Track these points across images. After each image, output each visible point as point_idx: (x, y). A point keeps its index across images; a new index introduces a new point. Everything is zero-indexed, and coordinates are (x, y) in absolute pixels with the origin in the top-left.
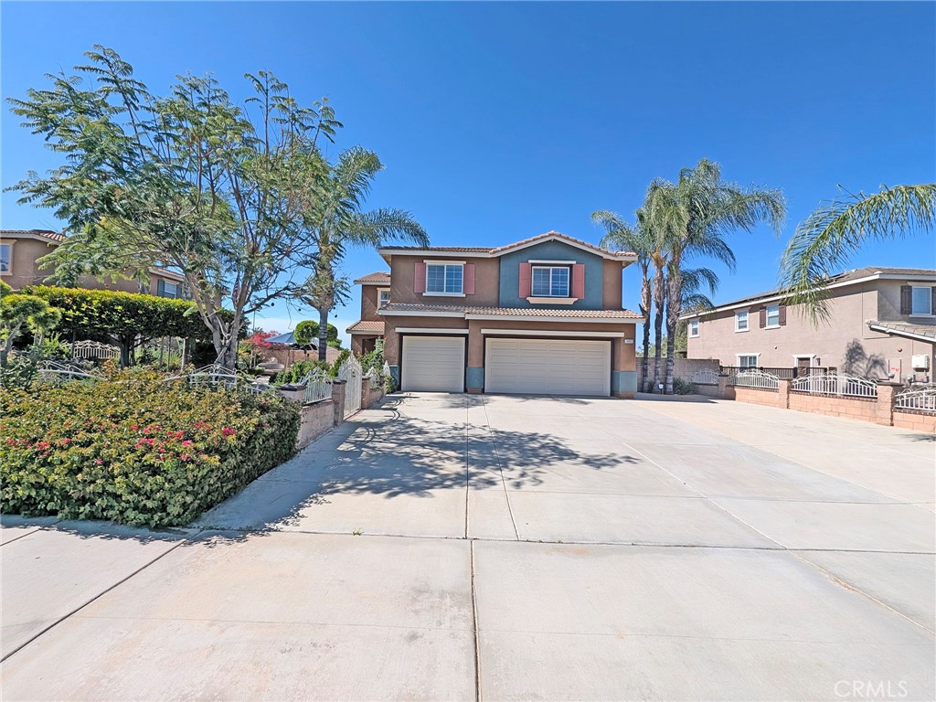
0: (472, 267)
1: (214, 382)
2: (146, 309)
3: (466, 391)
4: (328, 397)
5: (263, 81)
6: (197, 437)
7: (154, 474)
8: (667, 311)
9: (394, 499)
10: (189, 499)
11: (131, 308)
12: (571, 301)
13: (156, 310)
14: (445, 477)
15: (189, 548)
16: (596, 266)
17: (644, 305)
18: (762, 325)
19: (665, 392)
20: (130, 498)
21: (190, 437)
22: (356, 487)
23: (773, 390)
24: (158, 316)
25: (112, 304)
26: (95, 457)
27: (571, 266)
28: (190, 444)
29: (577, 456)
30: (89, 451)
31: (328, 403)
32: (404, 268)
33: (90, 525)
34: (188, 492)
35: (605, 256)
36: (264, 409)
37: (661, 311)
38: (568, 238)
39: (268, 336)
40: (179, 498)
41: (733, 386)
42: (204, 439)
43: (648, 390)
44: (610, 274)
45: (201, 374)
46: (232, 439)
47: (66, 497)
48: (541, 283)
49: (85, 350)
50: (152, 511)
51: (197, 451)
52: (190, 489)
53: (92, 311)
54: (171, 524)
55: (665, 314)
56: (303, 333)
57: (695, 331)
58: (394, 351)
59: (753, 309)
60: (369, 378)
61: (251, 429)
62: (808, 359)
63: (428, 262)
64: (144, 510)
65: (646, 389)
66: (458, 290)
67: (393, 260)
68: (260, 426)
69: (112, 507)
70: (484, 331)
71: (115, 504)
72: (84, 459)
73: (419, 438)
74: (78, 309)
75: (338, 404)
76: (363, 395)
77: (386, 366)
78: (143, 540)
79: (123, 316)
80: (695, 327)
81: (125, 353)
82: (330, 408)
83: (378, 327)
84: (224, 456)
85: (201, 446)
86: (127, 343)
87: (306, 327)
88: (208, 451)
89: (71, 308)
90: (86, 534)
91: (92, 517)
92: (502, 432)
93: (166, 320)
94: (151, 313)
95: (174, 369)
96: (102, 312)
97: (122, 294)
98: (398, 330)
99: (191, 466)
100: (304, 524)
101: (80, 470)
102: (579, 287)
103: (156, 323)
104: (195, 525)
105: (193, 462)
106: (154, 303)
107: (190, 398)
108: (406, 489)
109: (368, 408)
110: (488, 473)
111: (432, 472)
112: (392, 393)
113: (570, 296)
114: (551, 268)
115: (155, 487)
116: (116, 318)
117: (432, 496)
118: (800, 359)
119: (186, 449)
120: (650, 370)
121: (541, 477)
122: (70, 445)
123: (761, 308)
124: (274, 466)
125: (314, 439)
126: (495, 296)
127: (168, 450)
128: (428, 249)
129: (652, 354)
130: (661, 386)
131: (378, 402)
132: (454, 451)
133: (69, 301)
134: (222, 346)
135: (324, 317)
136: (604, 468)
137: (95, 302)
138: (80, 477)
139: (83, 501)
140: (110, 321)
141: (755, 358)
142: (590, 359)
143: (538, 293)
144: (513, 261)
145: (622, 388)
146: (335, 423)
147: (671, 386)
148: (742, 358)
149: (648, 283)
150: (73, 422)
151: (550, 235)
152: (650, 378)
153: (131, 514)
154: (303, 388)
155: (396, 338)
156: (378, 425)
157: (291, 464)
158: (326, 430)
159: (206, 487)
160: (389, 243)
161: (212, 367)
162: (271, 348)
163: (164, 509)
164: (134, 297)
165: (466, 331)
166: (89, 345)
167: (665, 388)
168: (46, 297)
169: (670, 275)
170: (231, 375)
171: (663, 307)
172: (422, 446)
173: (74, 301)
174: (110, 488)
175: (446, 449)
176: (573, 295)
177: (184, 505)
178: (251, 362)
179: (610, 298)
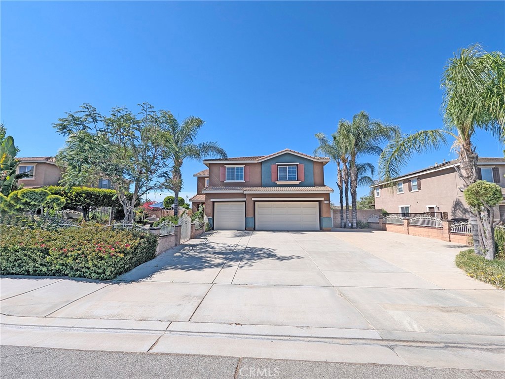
0: (248, 168)
1: (123, 227)
2: (95, 195)
3: (246, 230)
4: (173, 233)
6: (116, 247)
7: (101, 260)
8: (351, 185)
9: (188, 272)
10: (113, 269)
11: (89, 195)
12: (297, 183)
13: (99, 196)
14: (213, 265)
15: (112, 286)
16: (310, 165)
17: (339, 182)
19: (352, 227)
20: (93, 268)
21: (113, 247)
22: (176, 268)
23: (400, 225)
24: (100, 198)
25: (81, 193)
26: (82, 254)
27: (297, 165)
28: (113, 250)
29: (276, 256)
30: (80, 252)
31: (173, 236)
32: (215, 170)
33: (79, 278)
34: (112, 267)
35: (314, 160)
36: (142, 237)
37: (347, 185)
38: (294, 152)
39: (152, 204)
40: (109, 269)
41: (385, 223)
42: (118, 248)
44: (317, 169)
45: (118, 224)
46: (128, 248)
47: (72, 268)
48: (283, 174)
49: (66, 215)
50: (100, 274)
51: (116, 252)
52: (113, 266)
53: (72, 197)
54: (106, 279)
55: (349, 187)
56: (167, 202)
57: (378, 194)
58: (210, 210)
59: (405, 181)
60: (194, 224)
61: (136, 245)
62: (433, 208)
63: (227, 166)
64: (98, 273)
65: (343, 226)
66: (241, 179)
67: (210, 165)
68: (139, 244)
69: (87, 272)
70: (253, 199)
71: (88, 271)
72: (79, 255)
73: (210, 250)
74: (66, 196)
75: (178, 236)
76: (191, 232)
77: (205, 217)
78: (97, 283)
79: (85, 199)
80: (378, 191)
81: (85, 216)
82: (173, 238)
83: (202, 198)
84: (125, 255)
85: (118, 250)
86: (86, 210)
87: (169, 199)
88: (120, 252)
89: (64, 195)
90: (78, 281)
91: (80, 276)
92: (249, 248)
93: (104, 200)
94: (97, 197)
95: (106, 222)
96: (76, 197)
97: (85, 188)
98: (212, 200)
99: (114, 257)
100: (153, 279)
101: (77, 259)
102: (302, 176)
103: (99, 201)
104: (115, 279)
105: (114, 256)
106: (99, 192)
107: (114, 233)
108: (194, 268)
109: (194, 238)
110: (231, 263)
111: (208, 263)
112: (209, 231)
113: (298, 180)
114: (287, 166)
115: (102, 265)
116: (82, 200)
117: (204, 271)
118: (430, 208)
119: (112, 251)
120: (345, 216)
121: (253, 264)
122: (74, 250)
123: (408, 181)
124: (146, 261)
125: (165, 251)
126: (260, 181)
127: (106, 251)
128: (227, 159)
129: (344, 208)
130: (350, 225)
131: (200, 235)
132: (223, 255)
133: (63, 193)
134: (127, 212)
135: (177, 195)
137: (74, 193)
138: (77, 261)
139: (77, 270)
140: (80, 201)
141: (408, 208)
142: (308, 212)
143: (282, 179)
144: (268, 164)
145: (324, 226)
146: (176, 245)
147: (355, 224)
148: (402, 208)
149: (340, 172)
150: (75, 242)
151: (285, 151)
152: (345, 220)
153: (93, 274)
154: (160, 229)
155: (211, 204)
156: (195, 246)
157: (153, 261)
158: (171, 248)
159: (119, 266)
160: (207, 158)
161: (123, 221)
162: (153, 210)
163: (104, 273)
164: (90, 189)
165: (245, 199)
166: (68, 211)
167: (352, 225)
168: (53, 191)
169: (350, 167)
170: (130, 224)
171: (348, 184)
172: (210, 253)
173: (65, 192)
174: (87, 265)
175: (220, 255)
176: (299, 179)
177: (111, 272)
178: (142, 218)
179: (318, 180)
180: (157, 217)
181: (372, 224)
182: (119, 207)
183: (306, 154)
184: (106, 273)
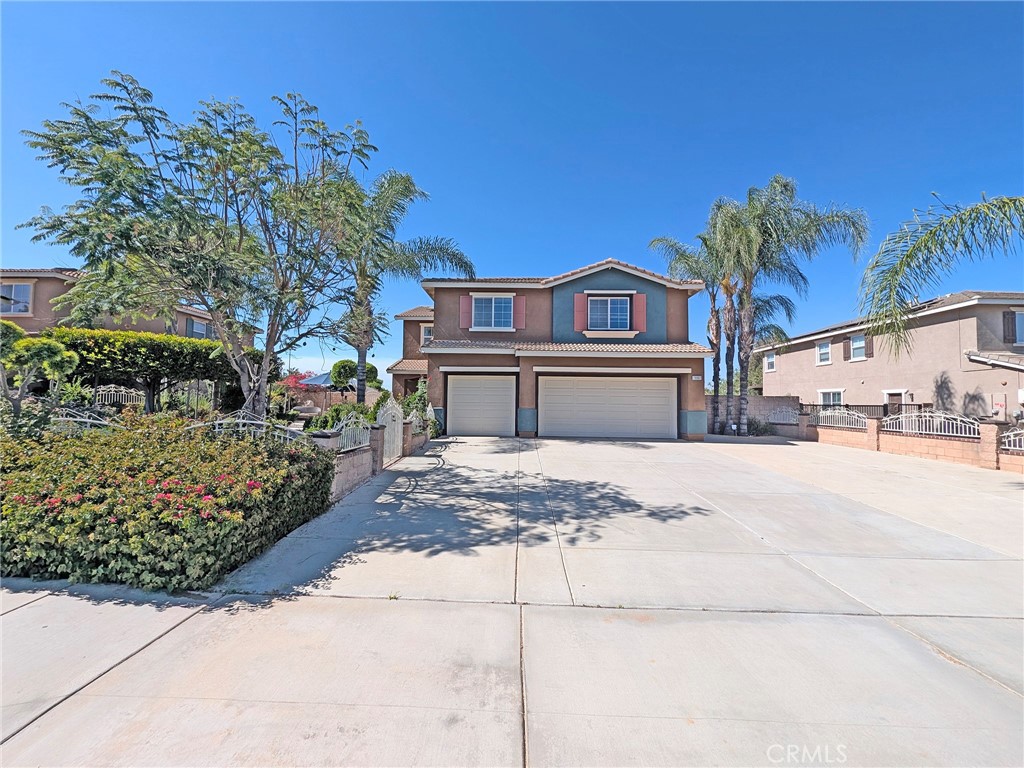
0: (522, 299)
1: (241, 429)
2: (172, 351)
3: (517, 435)
4: (366, 444)
5: (291, 104)
6: (219, 492)
7: (173, 533)
8: (739, 343)
9: (435, 557)
10: (210, 560)
11: (156, 350)
12: (631, 335)
13: (182, 352)
14: (492, 533)
15: (209, 615)
16: (658, 294)
17: (712, 337)
18: (847, 357)
19: (738, 433)
20: (146, 559)
21: (211, 492)
22: (394, 544)
23: (860, 430)
24: (185, 357)
25: (135, 345)
26: (109, 514)
27: (631, 296)
28: (210, 500)
29: (641, 507)
30: (102, 508)
31: (365, 451)
32: (448, 301)
33: (104, 589)
34: (208, 553)
35: (669, 285)
36: (293, 459)
37: (733, 343)
38: (627, 266)
39: (303, 377)
40: (199, 559)
41: (815, 426)
42: (226, 494)
43: (719, 431)
44: (675, 303)
45: (228, 421)
46: (257, 493)
47: (78, 558)
48: (598, 315)
49: (108, 395)
50: (170, 573)
51: (219, 507)
52: (211, 548)
53: (115, 353)
54: (190, 588)
55: (736, 346)
56: (340, 373)
57: (771, 365)
58: (438, 392)
59: (835, 340)
60: (411, 423)
61: (279, 481)
62: (900, 395)
63: (475, 295)
64: (162, 572)
65: (717, 430)
66: (507, 324)
67: (436, 294)
68: (289, 477)
69: (127, 569)
70: (536, 369)
71: (130, 566)
72: (97, 517)
73: (465, 488)
74: (100, 352)
75: (377, 451)
76: (404, 440)
77: (430, 408)
78: (159, 606)
79: (147, 358)
80: (771, 360)
81: (150, 398)
82: (367, 457)
83: (420, 366)
84: (248, 512)
85: (223, 501)
86: (152, 388)
87: (343, 367)
88: (231, 507)
89: (93, 351)
90: (98, 599)
91: (105, 580)
92: (557, 481)
93: (193, 362)
94: (176, 355)
95: (202, 414)
96: (125, 355)
97: (147, 335)
98: (442, 369)
99: (211, 524)
100: (336, 587)
101: (93, 528)
102: (641, 319)
103: (182, 365)
104: (217, 588)
105: (214, 519)
106: (180, 344)
107: (213, 448)
108: (449, 546)
109: (410, 455)
110: (541, 528)
111: (478, 527)
112: (437, 438)
113: (631, 329)
114: (609, 299)
115: (173, 548)
116: (140, 361)
117: (477, 554)
118: (891, 395)
119: (207, 504)
120: (722, 409)
121: (599, 532)
122: (83, 501)
123: (845, 338)
124: (306, 521)
125: (350, 490)
126: (548, 329)
127: (187, 506)
128: (472, 280)
129: (723, 391)
130: (734, 427)
131: (421, 448)
132: (504, 502)
133: (90, 343)
134: (250, 390)
135: (362, 356)
136: (672, 521)
137: (118, 344)
138: (92, 536)
139: (96, 562)
140: (134, 363)
141: (839, 394)
142: (654, 398)
143: (595, 327)
144: (569, 291)
145: (690, 428)
146: (374, 472)
147: (745, 427)
148: (825, 394)
149: (716, 313)
150: (85, 477)
151: (607, 263)
152: (722, 417)
153: (146, 577)
154: (337, 435)
155: (441, 378)
156: (421, 474)
157: (324, 519)
158: (364, 480)
159: (229, 547)
160: (431, 275)
161: (241, 412)
162: (307, 390)
163: (183, 571)
164: (160, 338)
165: (516, 369)
166: (113, 390)
167: (739, 428)
168: (66, 339)
169: (741, 303)
170: (259, 422)
171: (734, 340)
172: (468, 497)
173: (96, 343)
174: (124, 549)
175: (495, 501)
176: (634, 328)
177: (205, 567)
178: (285, 406)
179: (675, 331)
180: (316, 405)
181: (778, 426)
182: (231, 380)
183: (652, 272)
184: (189, 572)
